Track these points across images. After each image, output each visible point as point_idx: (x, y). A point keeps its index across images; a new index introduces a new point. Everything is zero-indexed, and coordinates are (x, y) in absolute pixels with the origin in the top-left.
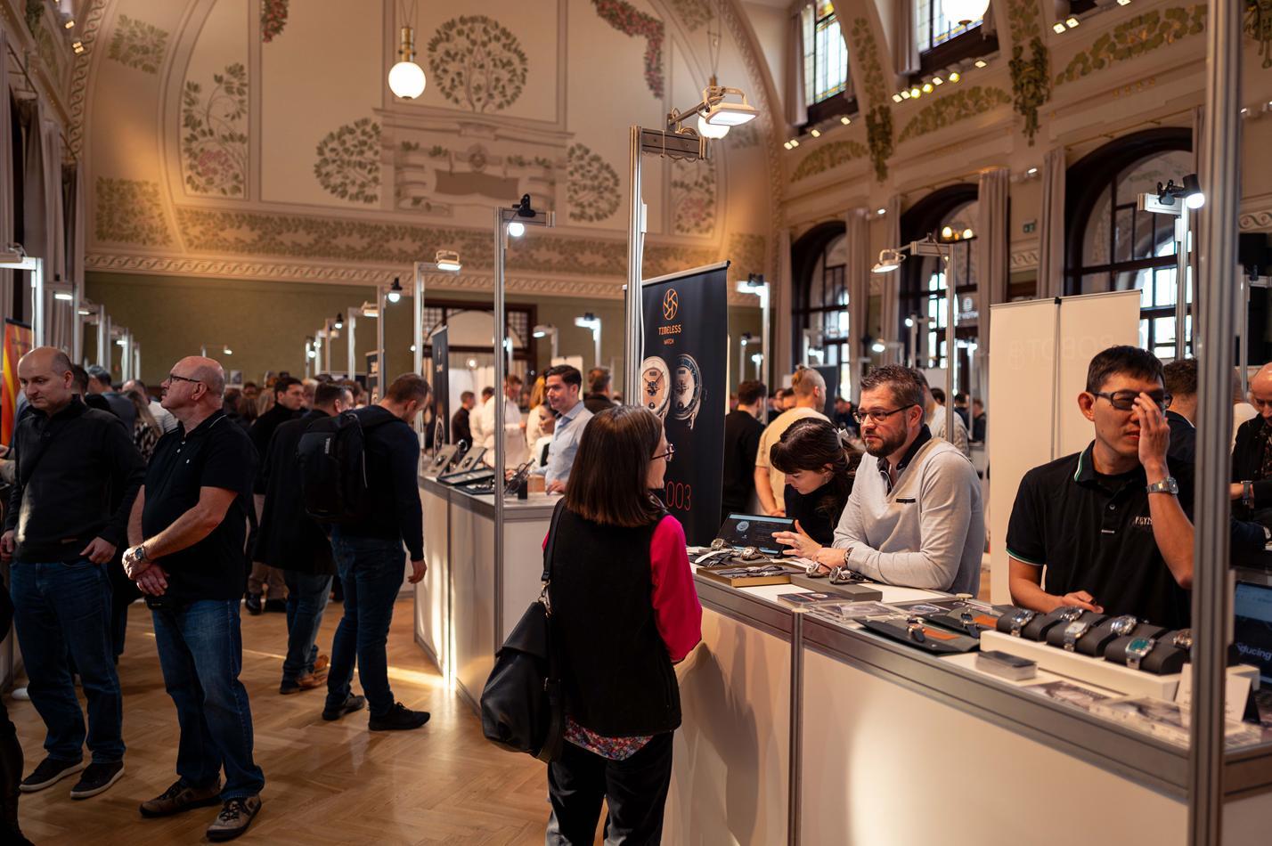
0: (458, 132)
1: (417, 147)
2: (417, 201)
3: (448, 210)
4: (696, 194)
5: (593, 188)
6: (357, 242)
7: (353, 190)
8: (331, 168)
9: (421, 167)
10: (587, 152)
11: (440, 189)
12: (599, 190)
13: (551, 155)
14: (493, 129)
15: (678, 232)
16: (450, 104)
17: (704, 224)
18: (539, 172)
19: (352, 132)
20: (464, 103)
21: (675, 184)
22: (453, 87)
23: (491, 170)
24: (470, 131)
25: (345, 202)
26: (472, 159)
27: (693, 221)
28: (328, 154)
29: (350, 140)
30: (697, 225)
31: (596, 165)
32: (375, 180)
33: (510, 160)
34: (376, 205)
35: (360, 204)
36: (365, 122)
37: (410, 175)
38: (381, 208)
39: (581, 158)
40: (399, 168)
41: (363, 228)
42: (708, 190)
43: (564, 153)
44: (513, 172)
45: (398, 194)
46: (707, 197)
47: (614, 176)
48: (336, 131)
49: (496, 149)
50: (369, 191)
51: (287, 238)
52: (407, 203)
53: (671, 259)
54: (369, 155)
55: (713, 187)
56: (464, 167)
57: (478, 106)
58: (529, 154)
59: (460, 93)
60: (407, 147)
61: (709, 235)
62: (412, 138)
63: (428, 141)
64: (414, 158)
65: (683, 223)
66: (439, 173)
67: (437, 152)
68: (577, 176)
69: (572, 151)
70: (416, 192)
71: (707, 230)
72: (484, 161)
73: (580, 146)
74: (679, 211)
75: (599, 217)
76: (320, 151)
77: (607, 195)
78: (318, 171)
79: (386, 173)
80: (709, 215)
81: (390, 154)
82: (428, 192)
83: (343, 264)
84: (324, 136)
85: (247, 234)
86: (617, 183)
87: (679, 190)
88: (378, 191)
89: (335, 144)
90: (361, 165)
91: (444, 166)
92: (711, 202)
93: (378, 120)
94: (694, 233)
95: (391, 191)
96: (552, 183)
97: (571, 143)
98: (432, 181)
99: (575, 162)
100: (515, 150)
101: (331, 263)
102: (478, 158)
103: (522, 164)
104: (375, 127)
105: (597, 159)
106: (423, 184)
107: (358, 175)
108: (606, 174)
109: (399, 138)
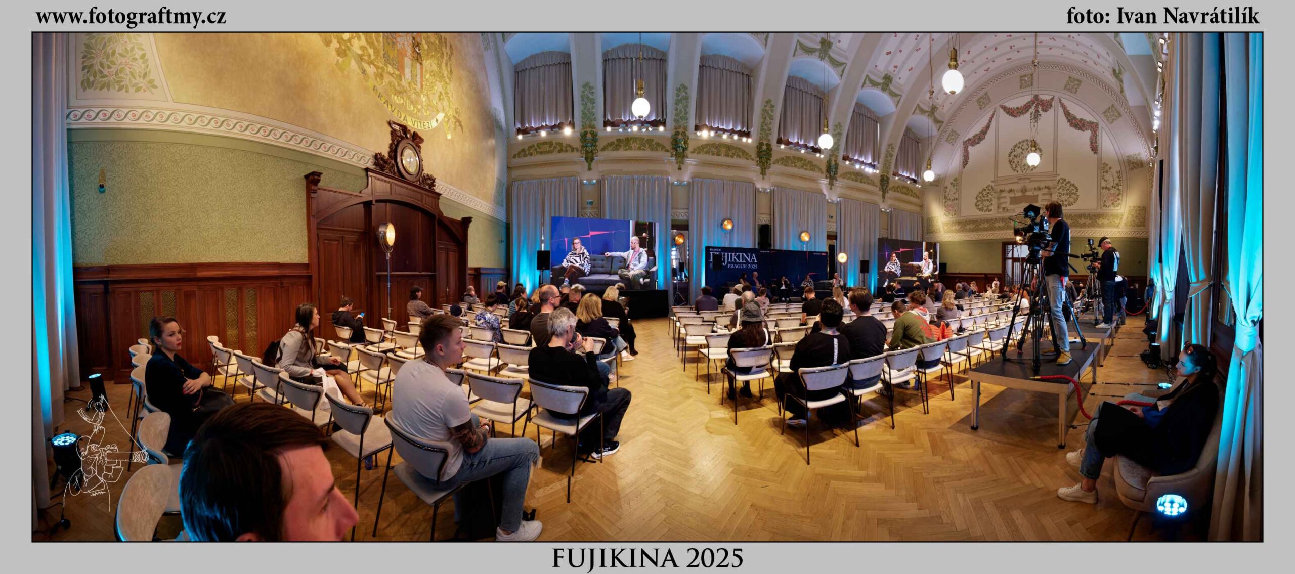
0: (1017, 182)
1: (1004, 191)
2: (1004, 209)
3: (1013, 210)
4: (1112, 191)
5: (1067, 194)
6: (986, 225)
7: (985, 209)
8: (979, 203)
9: (1005, 197)
10: (1065, 180)
11: (1011, 203)
12: (1070, 194)
13: (1050, 184)
14: (1029, 178)
15: (1104, 208)
16: (1015, 173)
17: (1116, 204)
18: (1046, 191)
19: (985, 190)
20: (1020, 172)
21: (1103, 188)
22: (1016, 167)
23: (1029, 193)
24: (1021, 181)
25: (983, 213)
26: (1022, 191)
27: (1111, 203)
28: (979, 199)
29: (985, 193)
30: (1113, 204)
31: (1068, 185)
32: (992, 204)
33: (1035, 189)
34: (991, 213)
35: (987, 213)
36: (989, 186)
37: (1002, 200)
38: (994, 214)
39: (1063, 183)
40: (998, 199)
41: (988, 221)
42: (1118, 189)
43: (1056, 182)
44: (1036, 193)
45: (998, 207)
46: (1118, 192)
47: (1076, 188)
48: (981, 190)
49: (1030, 185)
50: (990, 208)
51: (968, 227)
52: (1001, 210)
53: (1101, 219)
54: (990, 196)
55: (1120, 187)
56: (1019, 194)
57: (1024, 171)
58: (1042, 185)
59: (1019, 169)
60: (1001, 191)
61: (1119, 208)
62: (1002, 188)
63: (1007, 188)
64: (1003, 194)
65: (1107, 204)
66: (1011, 198)
67: (1011, 191)
68: (1061, 190)
69: (1059, 181)
70: (1003, 206)
71: (1118, 206)
72: (1026, 191)
73: (1062, 179)
74: (1105, 199)
75: (1069, 205)
76: (977, 198)
77: (1073, 196)
78: (976, 205)
79: (995, 201)
80: (1119, 199)
81: (996, 195)
82: (1008, 206)
83: (982, 233)
84: (977, 193)
85: (957, 227)
86: (1077, 191)
87: (1104, 190)
88: (992, 208)
89: (981, 195)
90: (988, 200)
91: (1012, 195)
92: (1120, 194)
93: (992, 184)
94: (1112, 207)
95: (996, 206)
96: (1051, 194)
97: (1058, 178)
98: (1008, 200)
99: (1060, 185)
100: (1036, 185)
101: (979, 233)
102: (1024, 190)
103: (1040, 189)
104: (992, 187)
105: (1069, 182)
106: (1005, 202)
107: (987, 203)
108: (1072, 188)
109: (998, 188)
